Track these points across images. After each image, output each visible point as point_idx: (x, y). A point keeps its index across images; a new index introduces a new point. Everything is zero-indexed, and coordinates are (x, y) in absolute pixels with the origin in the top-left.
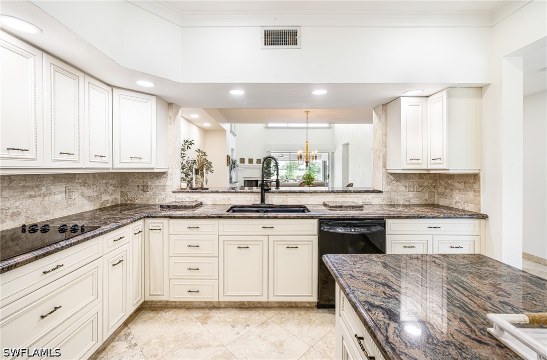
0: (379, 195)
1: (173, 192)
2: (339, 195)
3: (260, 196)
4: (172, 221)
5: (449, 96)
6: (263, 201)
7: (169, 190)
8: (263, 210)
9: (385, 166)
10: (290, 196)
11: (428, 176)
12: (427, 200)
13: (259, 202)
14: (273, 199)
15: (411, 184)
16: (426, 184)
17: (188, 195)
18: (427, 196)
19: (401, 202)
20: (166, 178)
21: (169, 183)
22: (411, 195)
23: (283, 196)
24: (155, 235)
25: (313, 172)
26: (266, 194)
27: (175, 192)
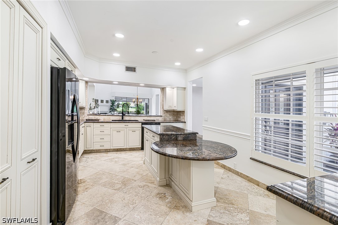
0: (161, 117)
1: (88, 115)
2: (149, 117)
3: (121, 117)
4: (94, 124)
5: (177, 90)
6: (123, 118)
7: (86, 114)
8: (122, 121)
9: (163, 108)
10: (132, 117)
11: (176, 112)
12: (175, 119)
13: (121, 119)
14: (126, 118)
15: (171, 114)
16: (175, 114)
17: (94, 116)
18: (175, 118)
19: (168, 120)
20: (85, 110)
21: (86, 111)
22: (171, 117)
23: (130, 117)
24: (88, 129)
25: (140, 109)
26: (124, 116)
27: (89, 115)
